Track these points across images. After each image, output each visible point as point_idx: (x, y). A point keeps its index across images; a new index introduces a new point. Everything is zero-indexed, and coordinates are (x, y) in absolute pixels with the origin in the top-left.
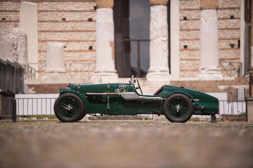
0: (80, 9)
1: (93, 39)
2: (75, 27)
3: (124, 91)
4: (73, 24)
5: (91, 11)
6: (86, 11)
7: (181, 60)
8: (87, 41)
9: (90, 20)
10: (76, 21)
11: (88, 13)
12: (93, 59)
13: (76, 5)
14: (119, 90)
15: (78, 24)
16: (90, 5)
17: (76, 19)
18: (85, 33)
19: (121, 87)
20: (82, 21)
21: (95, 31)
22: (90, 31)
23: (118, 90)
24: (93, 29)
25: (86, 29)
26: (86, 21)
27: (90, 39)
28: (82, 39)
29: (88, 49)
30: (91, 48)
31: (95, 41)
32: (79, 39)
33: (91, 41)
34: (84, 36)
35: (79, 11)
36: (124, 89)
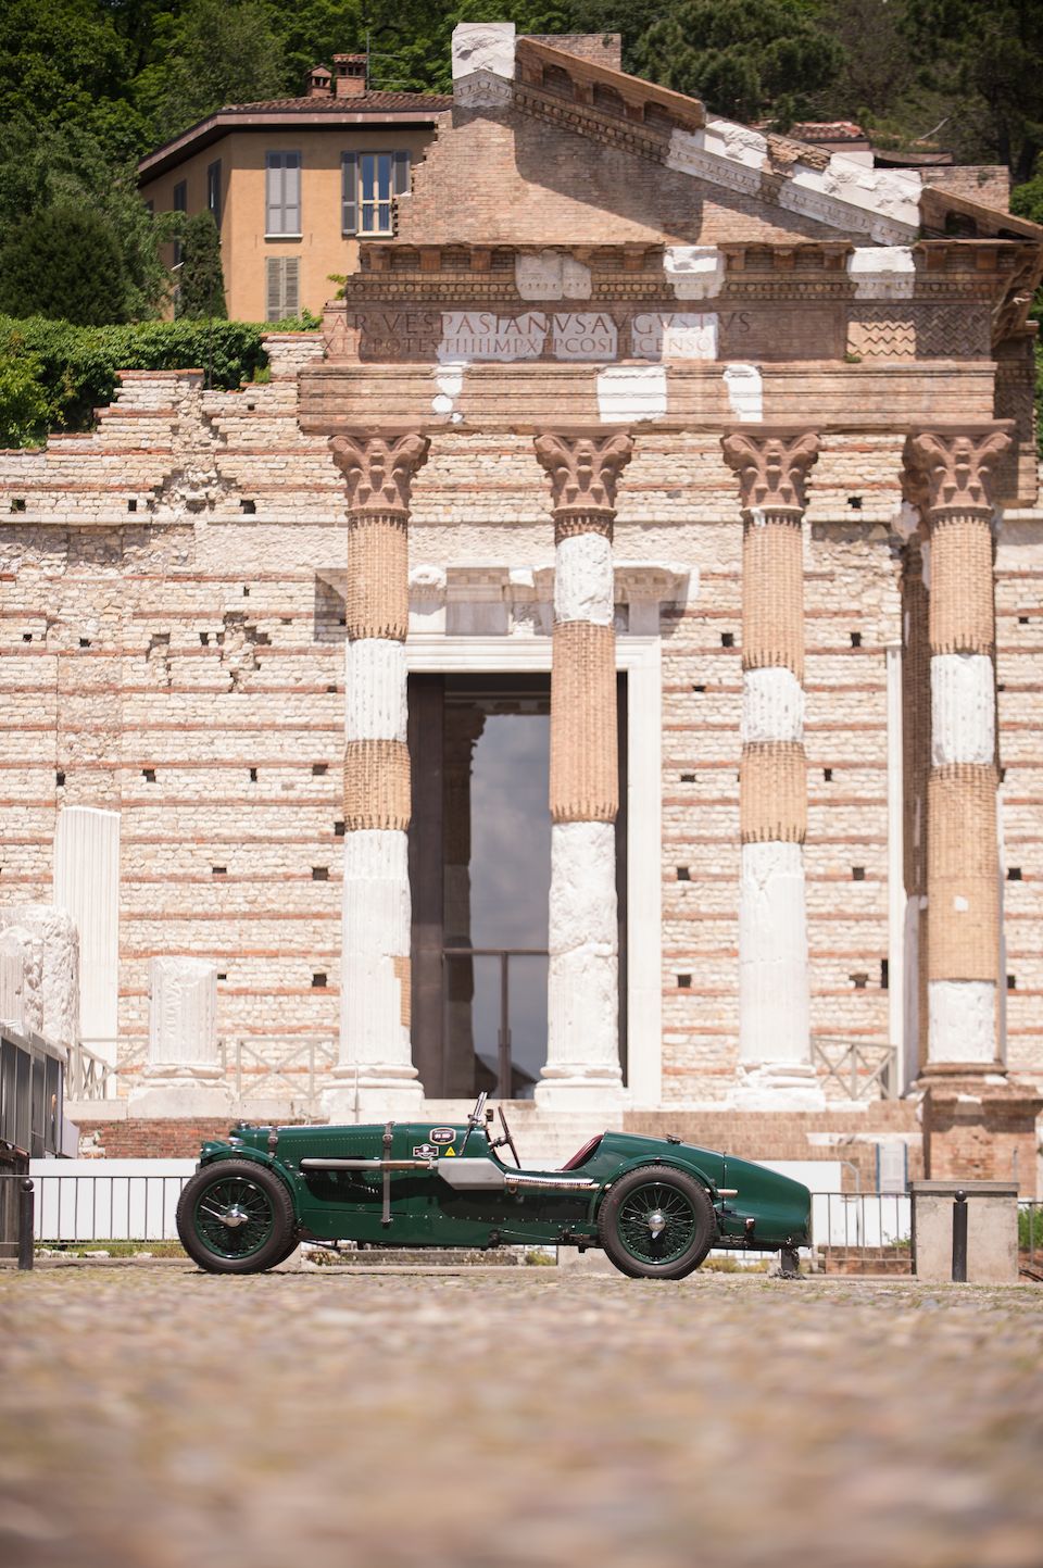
0: (282, 833)
1: (329, 947)
2: (261, 899)
3: (450, 1153)
4: (253, 890)
5: (323, 839)
6: (305, 840)
7: (666, 1030)
8: (305, 954)
9: (320, 873)
10: (265, 879)
11: (315, 846)
12: (327, 1022)
13: (269, 817)
14: (430, 1150)
15: (273, 890)
16: (321, 817)
17: (267, 872)
18: (299, 923)
19: (437, 1136)
20: (288, 878)
21: (338, 916)
22: (318, 916)
23: (426, 1148)
24: (329, 909)
25: (303, 908)
26: (305, 876)
27: (319, 947)
28: (285, 946)
29: (308, 984)
30: (319, 980)
31: (336, 953)
32: (274, 947)
33: (322, 954)
34: (296, 934)
35: (280, 841)
36: (446, 1147)
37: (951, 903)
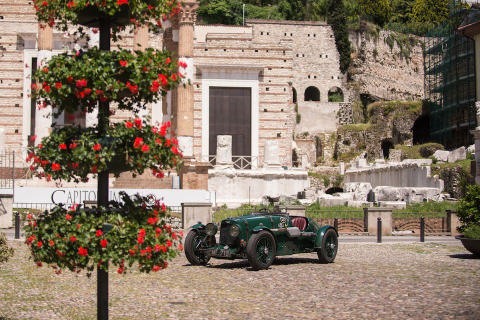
0: (8, 96)
1: (19, 123)
2: (3, 111)
5: (18, 97)
6: (14, 97)
8: (13, 125)
9: (17, 106)
10: (4, 107)
11: (16, 99)
12: (18, 141)
13: (5, 92)
15: (6, 109)
16: (18, 92)
17: (5, 105)
18: (12, 117)
20: (9, 106)
21: (22, 116)
22: (16, 116)
24: (19, 114)
25: (13, 114)
26: (13, 106)
27: (17, 123)
28: (9, 123)
29: (14, 132)
30: (17, 131)
31: (21, 125)
32: (6, 123)
33: (17, 125)
34: (11, 120)
35: (8, 98)
37: (183, 117)
